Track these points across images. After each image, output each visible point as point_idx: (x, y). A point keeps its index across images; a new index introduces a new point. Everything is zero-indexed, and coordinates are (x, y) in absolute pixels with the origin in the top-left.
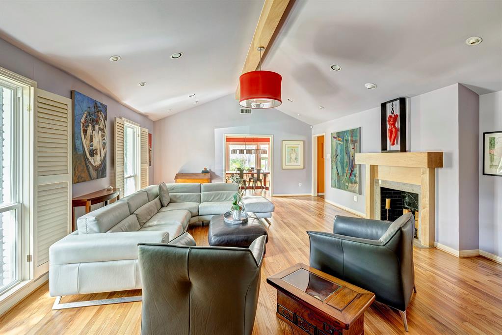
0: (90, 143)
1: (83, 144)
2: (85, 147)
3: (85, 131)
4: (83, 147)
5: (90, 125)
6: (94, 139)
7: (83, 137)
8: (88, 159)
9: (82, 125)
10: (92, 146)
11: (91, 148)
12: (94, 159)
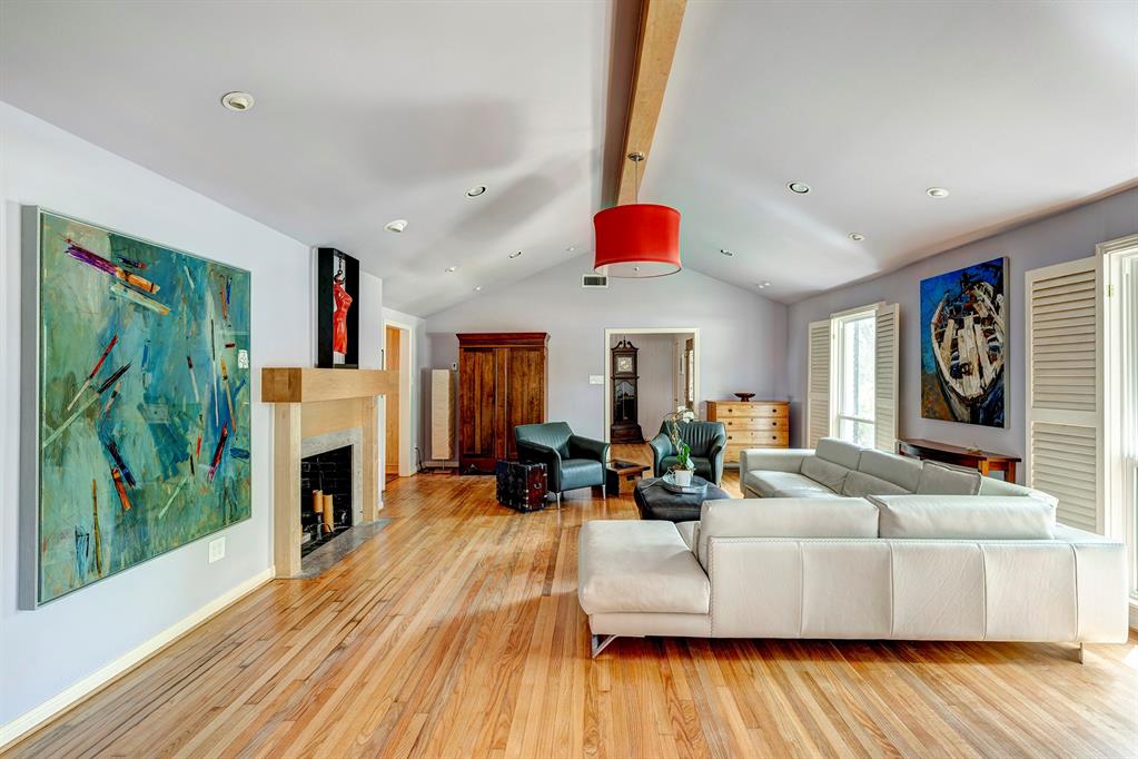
0: (952, 353)
1: (935, 357)
2: (942, 364)
3: (940, 337)
4: (937, 363)
5: (951, 322)
6: (960, 344)
7: (936, 345)
8: (947, 383)
9: (933, 327)
10: (957, 358)
11: (955, 362)
12: (961, 384)
